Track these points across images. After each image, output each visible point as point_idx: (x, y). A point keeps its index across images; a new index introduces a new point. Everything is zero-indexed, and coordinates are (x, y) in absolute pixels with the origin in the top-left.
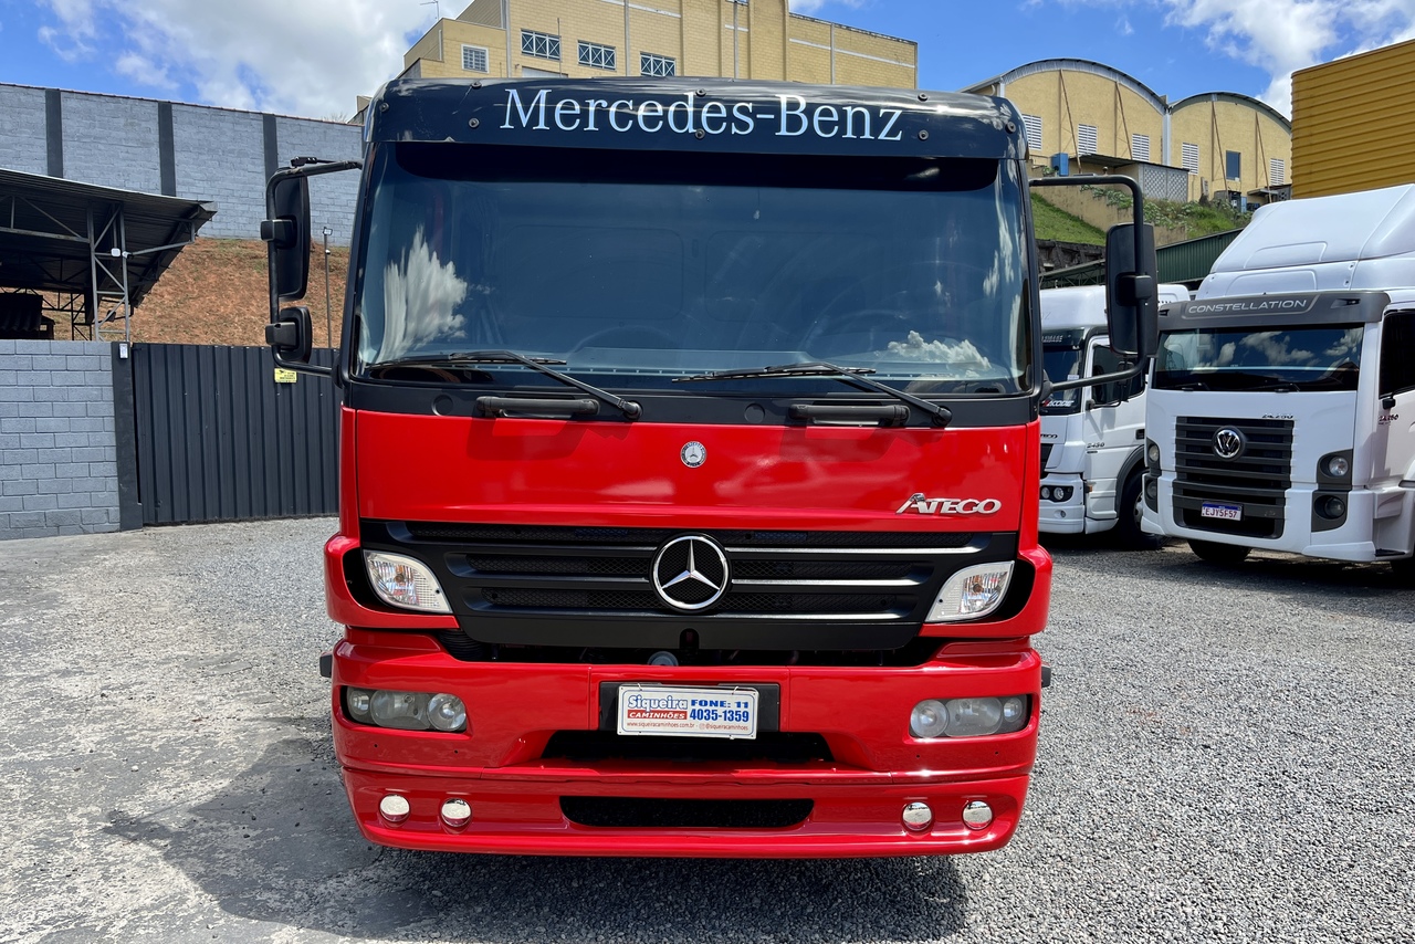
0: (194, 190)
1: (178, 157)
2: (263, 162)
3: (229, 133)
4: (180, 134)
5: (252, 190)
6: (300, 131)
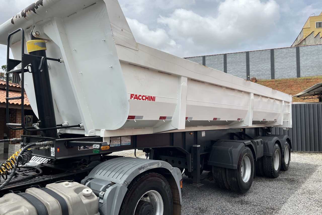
0: (231, 72)
1: (228, 65)
2: (246, 63)
3: (238, 58)
4: (228, 60)
5: (243, 69)
6: (255, 54)
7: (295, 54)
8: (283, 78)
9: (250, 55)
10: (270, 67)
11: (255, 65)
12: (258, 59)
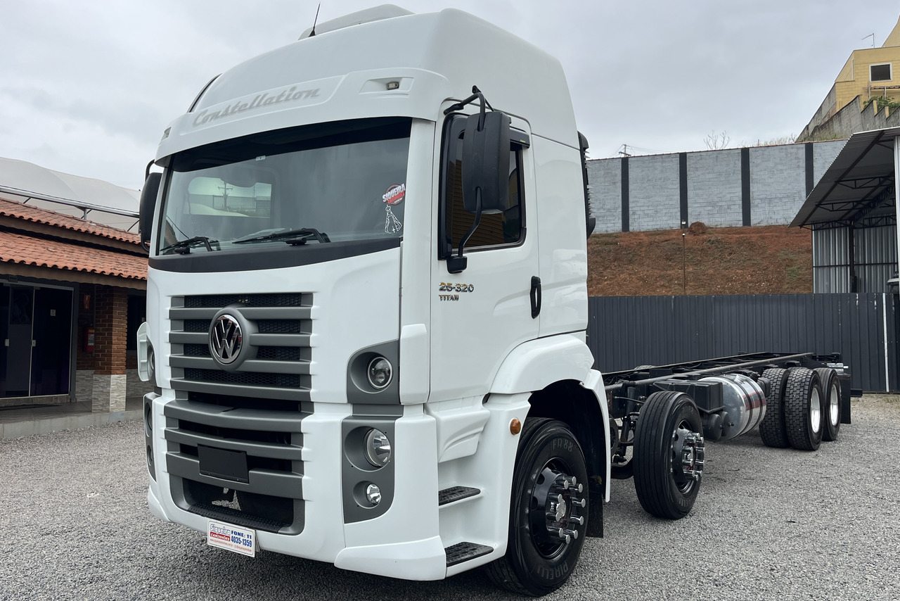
0: (639, 204)
1: (631, 187)
2: (678, 182)
3: (659, 168)
4: (633, 174)
5: (671, 200)
6: (701, 159)
7: (803, 164)
8: (773, 222)
9: (688, 164)
10: (740, 194)
11: (700, 189)
12: (709, 173)
